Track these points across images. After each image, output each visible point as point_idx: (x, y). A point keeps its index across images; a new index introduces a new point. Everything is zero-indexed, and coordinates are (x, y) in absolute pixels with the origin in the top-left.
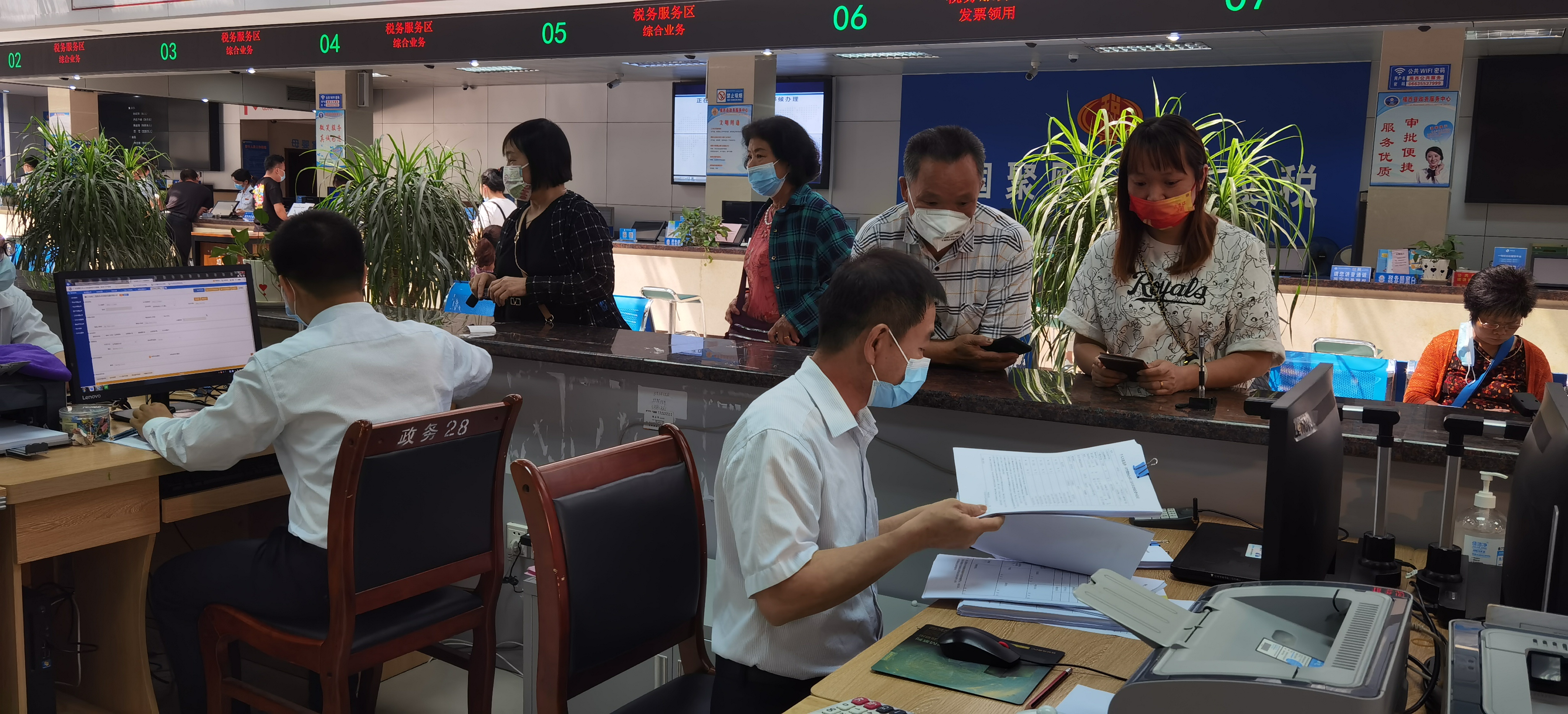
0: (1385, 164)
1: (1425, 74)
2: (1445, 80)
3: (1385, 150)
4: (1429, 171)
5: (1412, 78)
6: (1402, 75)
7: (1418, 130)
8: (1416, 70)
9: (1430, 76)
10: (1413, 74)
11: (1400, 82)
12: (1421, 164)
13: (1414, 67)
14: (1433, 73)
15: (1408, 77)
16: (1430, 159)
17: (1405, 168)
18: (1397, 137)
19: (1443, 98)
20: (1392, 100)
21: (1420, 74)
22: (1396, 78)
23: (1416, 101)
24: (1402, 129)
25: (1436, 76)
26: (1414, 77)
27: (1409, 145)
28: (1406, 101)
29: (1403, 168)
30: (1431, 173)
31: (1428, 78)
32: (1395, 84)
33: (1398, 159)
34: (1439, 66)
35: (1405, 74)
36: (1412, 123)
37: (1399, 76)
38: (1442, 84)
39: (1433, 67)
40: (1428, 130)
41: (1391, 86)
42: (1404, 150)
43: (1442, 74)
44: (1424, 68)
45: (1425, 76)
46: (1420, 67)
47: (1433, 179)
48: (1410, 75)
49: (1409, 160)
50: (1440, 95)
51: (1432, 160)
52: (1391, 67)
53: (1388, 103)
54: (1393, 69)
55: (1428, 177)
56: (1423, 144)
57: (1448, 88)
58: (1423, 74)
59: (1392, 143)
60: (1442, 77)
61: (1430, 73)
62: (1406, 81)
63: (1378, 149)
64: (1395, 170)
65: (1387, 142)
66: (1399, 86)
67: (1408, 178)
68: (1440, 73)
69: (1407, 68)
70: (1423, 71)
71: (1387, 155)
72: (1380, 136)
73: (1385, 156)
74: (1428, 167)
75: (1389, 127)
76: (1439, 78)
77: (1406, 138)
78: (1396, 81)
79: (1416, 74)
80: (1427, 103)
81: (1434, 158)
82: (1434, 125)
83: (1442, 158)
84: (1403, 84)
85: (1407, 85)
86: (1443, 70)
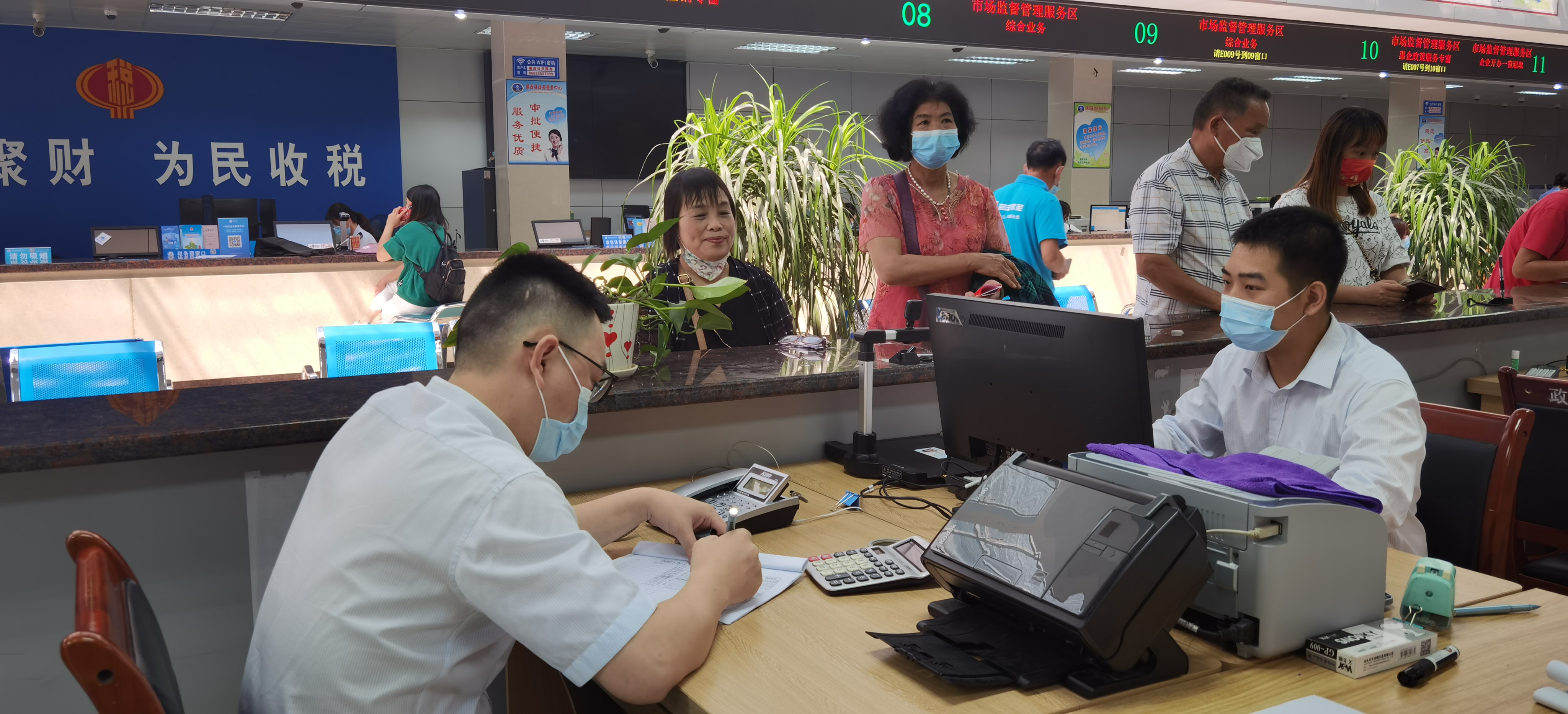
0: (518, 144)
1: (540, 65)
2: (556, 72)
3: (517, 132)
4: (553, 150)
5: (531, 68)
6: (523, 65)
7: (541, 114)
8: (533, 61)
9: (545, 67)
10: (531, 65)
11: (522, 70)
12: (546, 144)
13: (531, 59)
14: (546, 65)
15: (528, 67)
16: (553, 140)
17: (535, 148)
18: (525, 120)
19: (556, 87)
20: (517, 86)
21: (536, 65)
22: (518, 67)
23: (536, 88)
24: (528, 113)
25: (549, 68)
26: (533, 67)
27: (535, 127)
28: (528, 88)
29: (533, 148)
30: (555, 153)
31: (543, 68)
32: (519, 73)
33: (529, 141)
34: (551, 59)
35: (525, 64)
36: (535, 108)
37: (520, 66)
38: (554, 75)
39: (546, 59)
40: (548, 114)
41: (515, 74)
42: (532, 132)
43: (553, 66)
44: (540, 60)
45: (541, 67)
46: (536, 59)
47: (557, 157)
48: (529, 65)
49: (536, 141)
50: (554, 84)
51: (554, 141)
52: (513, 57)
53: (515, 89)
54: (515, 58)
55: (553, 156)
56: (545, 127)
57: (559, 78)
58: (539, 65)
59: (522, 126)
60: (553, 68)
61: (544, 65)
62: (526, 70)
63: (512, 131)
64: (527, 150)
65: (518, 125)
66: (522, 75)
67: (538, 157)
68: (551, 66)
69: (526, 59)
70: (538, 62)
71: (519, 137)
72: (512, 119)
73: (518, 137)
74: (552, 148)
75: (517, 111)
76: (551, 69)
77: (532, 121)
78: (518, 70)
79: (533, 65)
80: (544, 91)
81: (556, 140)
82: (551, 111)
83: (561, 140)
84: (524, 73)
85: (528, 74)
86: (553, 63)
